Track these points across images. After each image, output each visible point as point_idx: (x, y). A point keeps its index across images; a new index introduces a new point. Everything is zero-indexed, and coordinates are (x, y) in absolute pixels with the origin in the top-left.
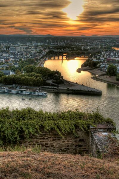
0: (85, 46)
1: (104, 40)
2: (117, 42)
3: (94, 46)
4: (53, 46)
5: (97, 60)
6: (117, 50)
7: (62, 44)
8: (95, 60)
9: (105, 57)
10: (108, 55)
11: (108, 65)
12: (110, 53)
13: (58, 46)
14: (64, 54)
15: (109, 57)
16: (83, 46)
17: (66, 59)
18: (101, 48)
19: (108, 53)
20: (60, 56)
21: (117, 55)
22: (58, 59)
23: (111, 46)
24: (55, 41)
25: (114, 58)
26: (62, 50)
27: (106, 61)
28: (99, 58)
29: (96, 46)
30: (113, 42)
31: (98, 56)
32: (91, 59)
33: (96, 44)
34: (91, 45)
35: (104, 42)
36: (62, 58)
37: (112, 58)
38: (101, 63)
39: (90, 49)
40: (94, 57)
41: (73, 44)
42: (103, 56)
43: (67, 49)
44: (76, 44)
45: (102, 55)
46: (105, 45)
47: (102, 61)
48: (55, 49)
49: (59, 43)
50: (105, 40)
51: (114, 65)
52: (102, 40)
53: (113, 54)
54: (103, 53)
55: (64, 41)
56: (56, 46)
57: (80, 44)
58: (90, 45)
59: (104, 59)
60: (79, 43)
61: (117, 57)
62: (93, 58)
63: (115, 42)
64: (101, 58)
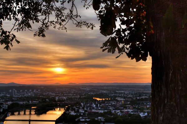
0: (60, 96)
1: (83, 89)
2: (99, 91)
3: (71, 96)
4: (18, 97)
5: (76, 114)
6: (99, 101)
7: (29, 94)
8: (73, 113)
9: (85, 109)
10: (89, 106)
11: (89, 119)
12: (92, 104)
13: (25, 97)
14: (33, 108)
15: (90, 109)
16: (58, 96)
17: (35, 114)
18: (80, 98)
19: (89, 105)
20: (27, 110)
21: (100, 106)
22: (25, 114)
23: (93, 96)
24: (21, 91)
25: (96, 110)
26: (30, 102)
27: (87, 114)
28: (78, 111)
29: (74, 96)
30: (95, 91)
31: (76, 109)
32: (67, 112)
33: (74, 94)
34: (68, 95)
35: (84, 90)
36: (30, 112)
37: (93, 111)
38: (81, 117)
39: (67, 99)
40: (72, 110)
41: (44, 94)
42: (83, 108)
43: (37, 101)
44: (48, 94)
45: (81, 107)
46: (85, 95)
47: (82, 114)
48: (20, 101)
49: (27, 93)
50: (85, 89)
51: (96, 119)
52: (81, 89)
53: (95, 106)
54: (82, 104)
55: (33, 91)
56: (22, 97)
57: (54, 94)
58: (66, 95)
59: (83, 111)
60: (52, 93)
61: (99, 108)
62: (70, 111)
63: (96, 91)
64: (81, 111)
